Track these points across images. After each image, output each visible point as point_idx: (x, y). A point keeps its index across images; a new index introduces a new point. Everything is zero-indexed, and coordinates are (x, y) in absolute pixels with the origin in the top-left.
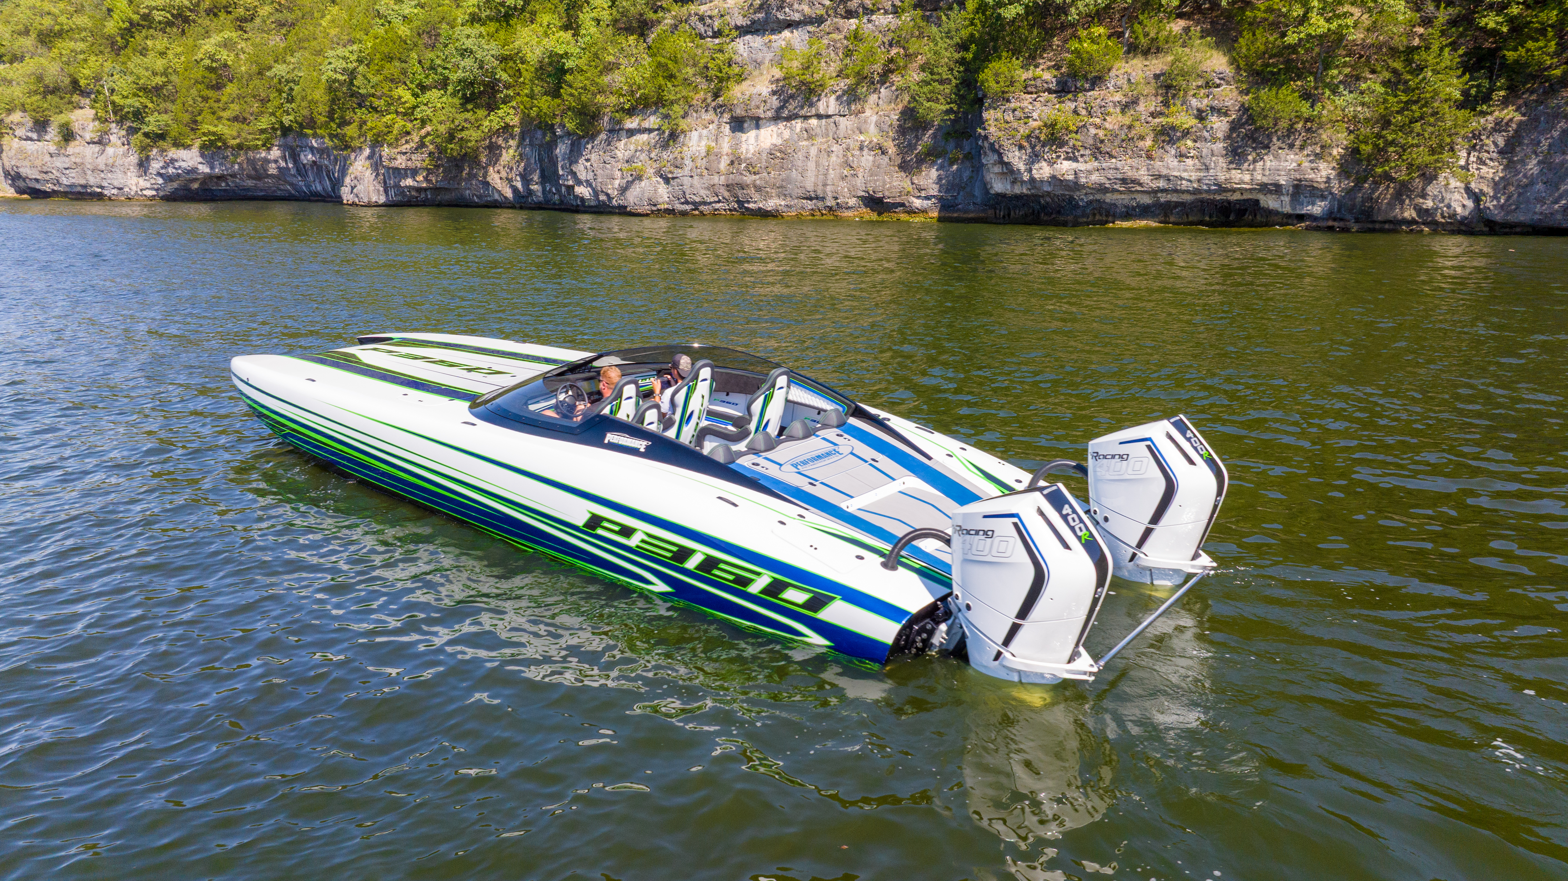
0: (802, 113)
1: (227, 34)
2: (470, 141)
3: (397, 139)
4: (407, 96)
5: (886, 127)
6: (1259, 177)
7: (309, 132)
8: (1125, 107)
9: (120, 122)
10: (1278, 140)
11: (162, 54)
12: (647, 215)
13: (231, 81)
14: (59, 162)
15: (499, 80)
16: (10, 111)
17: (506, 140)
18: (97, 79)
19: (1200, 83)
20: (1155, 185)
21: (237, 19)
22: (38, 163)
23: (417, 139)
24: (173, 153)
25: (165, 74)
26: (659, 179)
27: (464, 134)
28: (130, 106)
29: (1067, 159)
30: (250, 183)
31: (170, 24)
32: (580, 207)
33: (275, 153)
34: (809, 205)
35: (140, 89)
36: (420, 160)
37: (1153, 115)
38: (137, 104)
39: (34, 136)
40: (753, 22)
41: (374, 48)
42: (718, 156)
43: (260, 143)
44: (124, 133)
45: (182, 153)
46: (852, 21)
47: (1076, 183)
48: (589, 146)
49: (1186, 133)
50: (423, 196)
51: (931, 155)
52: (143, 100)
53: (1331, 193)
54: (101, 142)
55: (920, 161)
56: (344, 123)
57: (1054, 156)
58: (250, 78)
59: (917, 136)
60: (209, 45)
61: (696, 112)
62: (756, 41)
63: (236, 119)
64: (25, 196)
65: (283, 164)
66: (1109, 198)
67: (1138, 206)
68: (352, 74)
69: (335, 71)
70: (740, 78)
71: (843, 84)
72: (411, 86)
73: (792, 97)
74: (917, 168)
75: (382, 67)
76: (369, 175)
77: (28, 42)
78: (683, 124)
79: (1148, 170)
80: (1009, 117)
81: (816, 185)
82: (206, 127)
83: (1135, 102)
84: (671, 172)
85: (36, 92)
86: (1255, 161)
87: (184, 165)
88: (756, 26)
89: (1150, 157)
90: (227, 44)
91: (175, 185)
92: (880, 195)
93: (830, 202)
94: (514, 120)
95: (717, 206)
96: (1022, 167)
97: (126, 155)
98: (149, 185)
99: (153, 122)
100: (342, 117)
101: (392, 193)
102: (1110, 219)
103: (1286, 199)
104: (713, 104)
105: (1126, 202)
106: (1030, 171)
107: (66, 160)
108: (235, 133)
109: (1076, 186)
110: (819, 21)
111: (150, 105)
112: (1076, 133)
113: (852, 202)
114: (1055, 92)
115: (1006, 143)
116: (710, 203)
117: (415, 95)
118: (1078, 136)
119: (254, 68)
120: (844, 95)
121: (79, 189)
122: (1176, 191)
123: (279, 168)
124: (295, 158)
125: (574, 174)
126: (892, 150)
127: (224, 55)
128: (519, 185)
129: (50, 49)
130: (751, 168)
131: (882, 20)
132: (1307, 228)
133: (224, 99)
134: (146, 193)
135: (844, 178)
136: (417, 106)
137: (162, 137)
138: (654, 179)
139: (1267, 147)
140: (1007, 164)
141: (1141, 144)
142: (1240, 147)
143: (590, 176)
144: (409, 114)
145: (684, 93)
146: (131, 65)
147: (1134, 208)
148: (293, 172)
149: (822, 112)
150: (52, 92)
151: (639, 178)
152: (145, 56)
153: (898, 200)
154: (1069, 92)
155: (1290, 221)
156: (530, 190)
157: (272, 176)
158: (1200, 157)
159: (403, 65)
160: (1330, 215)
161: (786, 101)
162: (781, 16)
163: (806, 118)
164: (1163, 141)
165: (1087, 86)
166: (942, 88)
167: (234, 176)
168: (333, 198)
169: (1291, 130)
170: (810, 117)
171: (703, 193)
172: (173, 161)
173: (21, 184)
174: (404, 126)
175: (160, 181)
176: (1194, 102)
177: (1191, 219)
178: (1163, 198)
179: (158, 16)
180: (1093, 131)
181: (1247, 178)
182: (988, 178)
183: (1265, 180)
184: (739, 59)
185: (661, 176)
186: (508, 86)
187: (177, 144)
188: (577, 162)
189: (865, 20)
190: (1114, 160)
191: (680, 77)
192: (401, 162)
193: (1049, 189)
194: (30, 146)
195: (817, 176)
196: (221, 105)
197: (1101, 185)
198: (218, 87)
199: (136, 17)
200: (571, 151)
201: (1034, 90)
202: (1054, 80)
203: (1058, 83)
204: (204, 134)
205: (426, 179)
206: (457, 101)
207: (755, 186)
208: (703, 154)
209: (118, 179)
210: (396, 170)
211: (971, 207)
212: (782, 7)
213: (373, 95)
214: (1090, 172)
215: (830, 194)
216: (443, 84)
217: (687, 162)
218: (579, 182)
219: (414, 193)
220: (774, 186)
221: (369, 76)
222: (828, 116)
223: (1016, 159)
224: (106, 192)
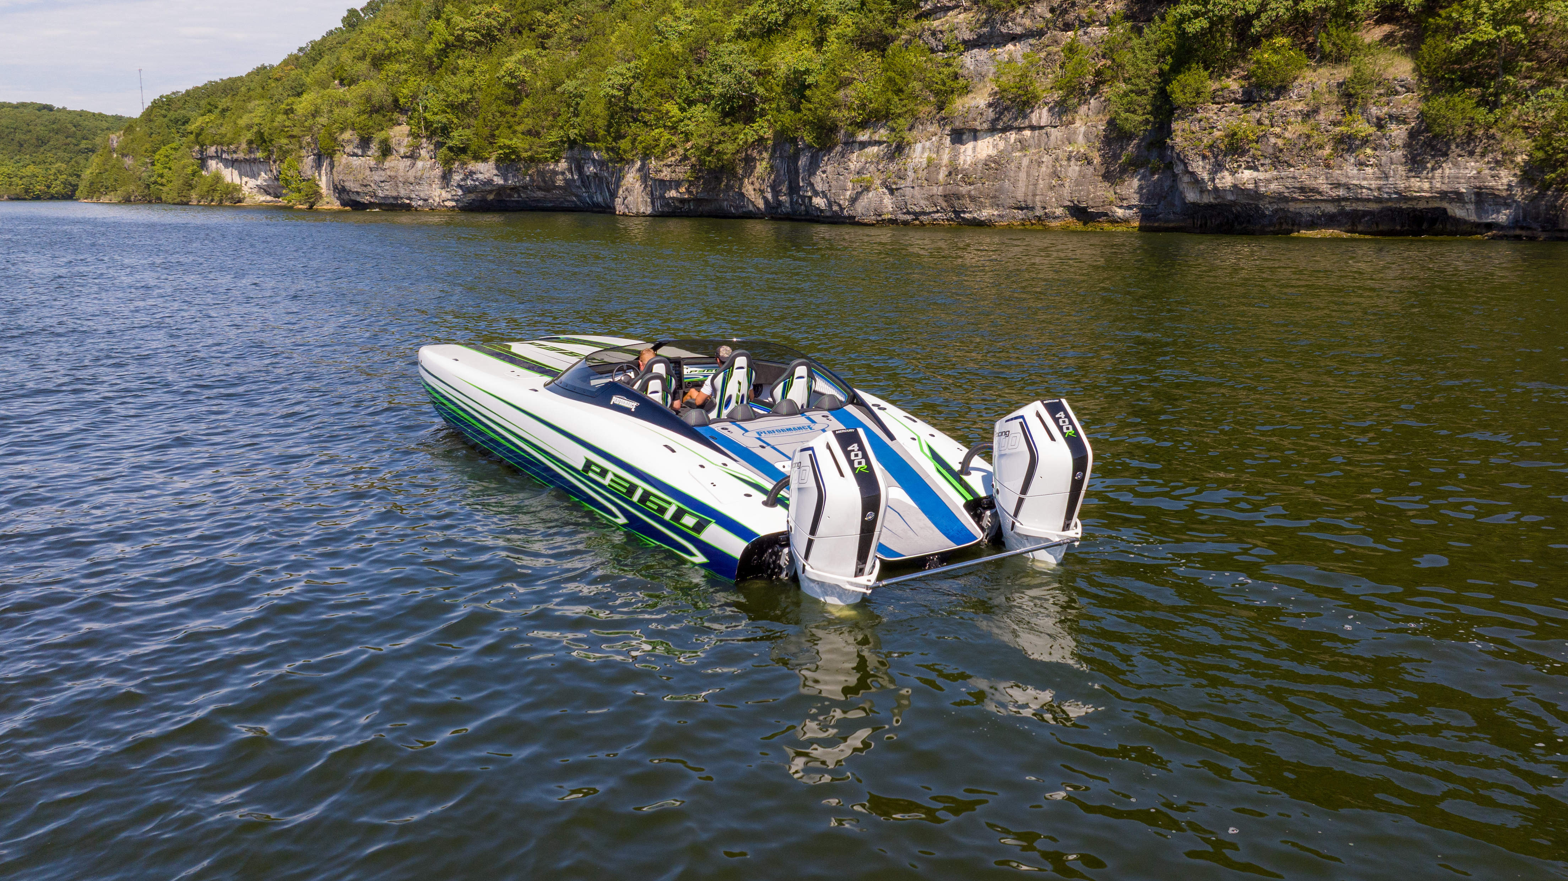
0: (1016, 124)
1: (526, 52)
2: (725, 154)
3: (664, 152)
4: (674, 111)
5: (1092, 137)
6: (1438, 185)
7: (591, 144)
8: (1307, 116)
9: (429, 138)
10: (1457, 147)
11: (470, 72)
12: (873, 225)
13: (527, 96)
14: (377, 176)
15: (756, 94)
16: (343, 130)
17: (760, 153)
18: (414, 97)
19: (1382, 91)
20: (1334, 193)
21: (539, 36)
22: (360, 177)
23: (681, 152)
24: (473, 166)
25: (471, 91)
26: (884, 190)
27: (720, 147)
28: (439, 122)
29: (1248, 168)
30: (540, 194)
31: (479, 43)
32: (816, 218)
33: (563, 165)
34: (1020, 214)
35: (447, 106)
36: (683, 172)
37: (1335, 124)
38: (445, 120)
39: (359, 152)
40: (980, 36)
41: (649, 64)
42: (938, 167)
43: (549, 155)
44: (432, 147)
45: (480, 166)
46: (1069, 33)
47: (1256, 192)
48: (826, 158)
49: (1365, 141)
50: (686, 207)
51: (1135, 165)
52: (450, 116)
53: (1515, 201)
54: (413, 156)
55: (1123, 170)
56: (619, 137)
57: (1235, 165)
58: (545, 92)
59: (1121, 147)
60: (510, 63)
61: (922, 124)
62: (982, 54)
63: (529, 133)
64: (348, 208)
65: (569, 176)
66: (1292, 207)
67: (1324, 214)
68: (627, 90)
69: (613, 87)
70: (966, 90)
71: (1057, 95)
72: (679, 101)
73: (1007, 109)
74: (1120, 178)
75: (655, 83)
76: (638, 186)
77: (363, 67)
78: (909, 136)
79: (1327, 178)
80: (1196, 127)
81: (1026, 195)
82: (502, 141)
83: (1316, 111)
84: (895, 183)
85: (364, 112)
86: (1433, 169)
87: (480, 176)
88: (983, 40)
89: (1328, 166)
90: (527, 62)
91: (472, 196)
92: (1084, 205)
93: (1039, 212)
94: (769, 134)
95: (936, 216)
96: (1205, 176)
97: (432, 168)
98: (449, 197)
99: (457, 137)
100: (618, 131)
101: (658, 204)
102: (1296, 228)
103: (1471, 207)
104: (938, 116)
105: (1311, 211)
106: (1213, 180)
107: (383, 173)
108: (527, 147)
109: (1255, 195)
110: (1040, 33)
111: (456, 121)
112: (1257, 142)
113: (1059, 211)
114: (1242, 102)
115: (1190, 154)
116: (930, 213)
117: (682, 110)
118: (1258, 146)
119: (548, 83)
120: (1055, 106)
121: (392, 201)
122: (1358, 200)
123: (565, 179)
124: (580, 169)
125: (812, 185)
126: (1097, 160)
127: (524, 72)
128: (769, 196)
129: (379, 70)
130: (967, 179)
131: (1097, 32)
132: (1494, 238)
133: (520, 113)
134: (448, 204)
135: (1052, 188)
136: (682, 121)
137: (463, 150)
138: (880, 190)
139: (1445, 154)
140: (1193, 174)
141: (1319, 153)
142: (1419, 155)
143: (826, 187)
144: (673, 129)
145: (912, 106)
146: (442, 83)
147: (1319, 217)
148: (578, 183)
149: (1034, 123)
150: (377, 111)
151: (867, 189)
152: (454, 74)
153: (1101, 210)
154: (1254, 102)
155: (1479, 230)
156: (780, 201)
157: (559, 187)
158: (1379, 165)
159: (674, 80)
160: (1515, 223)
161: (1001, 113)
162: (1004, 30)
163: (1020, 129)
164: (1343, 150)
165: (1272, 95)
166: (1140, 99)
167: (525, 187)
168: (608, 209)
169: (1470, 137)
170: (1024, 128)
171: (923, 203)
172: (472, 173)
173: (345, 197)
174: (669, 140)
175: (460, 192)
176: (1374, 110)
177: (1381, 228)
178: (1348, 207)
179: (469, 36)
180: (1273, 140)
181: (1426, 186)
182: (1181, 188)
183: (1445, 188)
184: (966, 72)
185: (887, 187)
186: (765, 100)
187: (477, 158)
188: (815, 174)
189: (1080, 32)
190: (1292, 169)
191: (907, 91)
192: (666, 174)
193: (1233, 198)
194: (356, 162)
195: (1027, 186)
196: (517, 119)
197: (1280, 194)
198: (516, 102)
199: (451, 39)
200: (811, 163)
201: (1221, 100)
202: (1240, 90)
203: (1244, 93)
204: (500, 148)
205: (688, 191)
206: (716, 115)
207: (970, 197)
208: (924, 165)
209: (424, 190)
210: (662, 181)
211: (1172, 217)
212: (1006, 22)
213: (645, 110)
214: (1269, 181)
215: (1039, 204)
216: (706, 99)
217: (909, 173)
218: (816, 193)
219: (677, 204)
220: (987, 196)
221: (643, 91)
222: (1041, 128)
223: (1200, 168)
224: (413, 203)
